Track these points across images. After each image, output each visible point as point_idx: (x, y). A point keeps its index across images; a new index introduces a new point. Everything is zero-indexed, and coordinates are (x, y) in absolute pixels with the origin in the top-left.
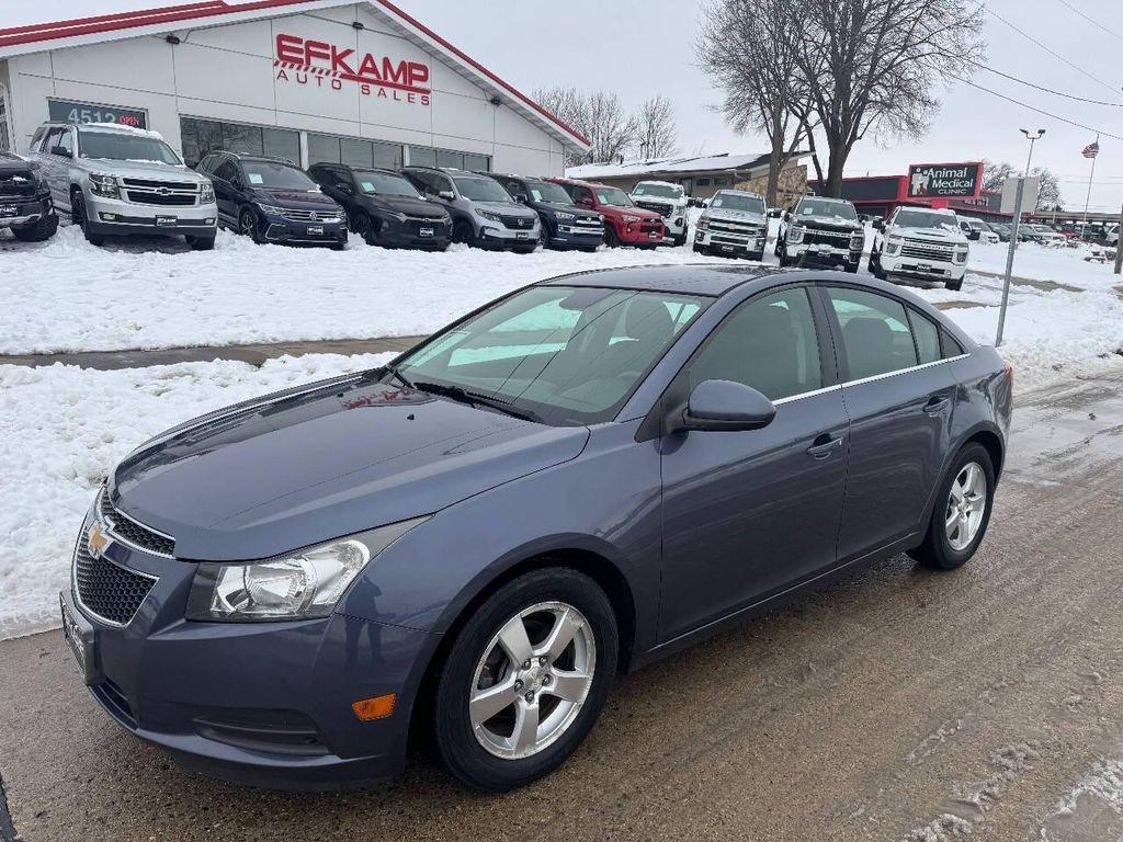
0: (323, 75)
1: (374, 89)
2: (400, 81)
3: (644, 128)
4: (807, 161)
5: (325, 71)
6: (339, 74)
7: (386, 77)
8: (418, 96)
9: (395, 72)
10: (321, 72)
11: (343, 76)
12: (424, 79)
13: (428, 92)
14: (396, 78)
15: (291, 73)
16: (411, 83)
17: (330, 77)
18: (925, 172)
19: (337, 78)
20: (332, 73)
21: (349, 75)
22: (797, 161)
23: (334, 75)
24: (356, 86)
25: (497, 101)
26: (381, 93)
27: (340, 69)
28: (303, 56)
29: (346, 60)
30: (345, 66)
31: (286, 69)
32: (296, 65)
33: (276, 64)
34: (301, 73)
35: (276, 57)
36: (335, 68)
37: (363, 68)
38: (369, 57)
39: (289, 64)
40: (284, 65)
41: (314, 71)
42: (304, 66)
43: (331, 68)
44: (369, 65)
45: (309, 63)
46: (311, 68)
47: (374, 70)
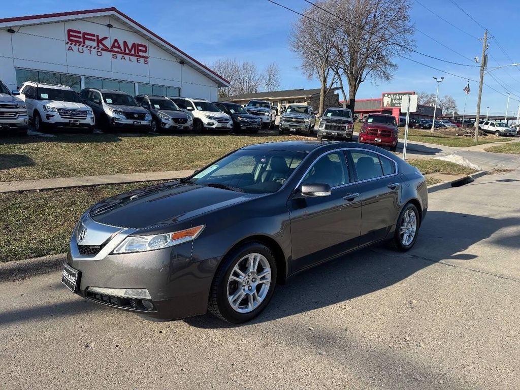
0: (92, 49)
1: (119, 56)
2: (133, 52)
3: (267, 77)
4: (339, 92)
5: (93, 47)
6: (100, 49)
7: (125, 50)
8: (142, 60)
9: (130, 48)
10: (91, 47)
11: (102, 49)
12: (145, 51)
13: (147, 58)
14: (130, 51)
15: (75, 48)
16: (138, 53)
17: (96, 50)
18: (389, 96)
19: (99, 50)
20: (97, 48)
21: (106, 49)
22: (334, 92)
25: (182, 62)
26: (123, 58)
27: (101, 46)
28: (81, 40)
29: (104, 42)
30: (103, 45)
31: (72, 46)
32: (78, 44)
33: (67, 43)
34: (81, 48)
35: (67, 41)
36: (98, 45)
37: (113, 46)
38: (116, 41)
39: (74, 43)
40: (71, 44)
41: (87, 47)
42: (82, 45)
43: (96, 46)
44: (116, 44)
45: (84, 43)
46: (85, 46)
47: (119, 47)
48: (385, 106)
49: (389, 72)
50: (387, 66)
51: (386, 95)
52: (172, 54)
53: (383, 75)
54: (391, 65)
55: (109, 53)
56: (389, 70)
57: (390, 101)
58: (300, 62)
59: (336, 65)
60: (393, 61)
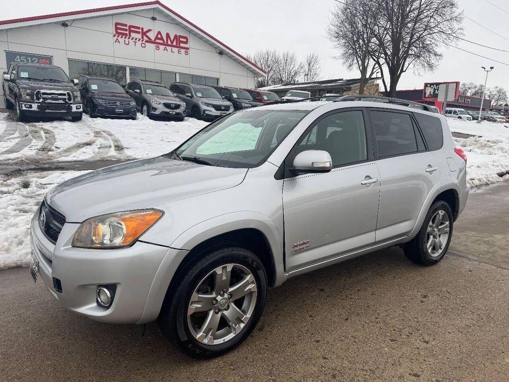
0: (137, 41)
1: (162, 47)
2: (175, 43)
3: (306, 67)
4: (380, 82)
5: (138, 39)
6: (145, 40)
7: (167, 42)
8: (183, 51)
9: (172, 39)
10: (136, 39)
11: (146, 41)
12: (186, 43)
13: (188, 49)
14: (172, 42)
15: (121, 40)
16: (179, 45)
17: (140, 42)
18: (432, 86)
19: (144, 42)
20: (141, 40)
21: (150, 41)
22: (374, 82)
23: (142, 41)
24: (153, 46)
25: (221, 53)
26: (165, 49)
27: (145, 38)
28: (127, 32)
29: (148, 34)
30: (148, 37)
31: (119, 38)
32: (124, 37)
33: (115, 36)
34: (127, 40)
35: (114, 33)
36: (143, 38)
37: (157, 38)
38: (159, 33)
39: (120, 36)
40: (118, 36)
41: (132, 39)
42: (128, 37)
43: (141, 38)
44: (159, 36)
45: (130, 35)
46: (131, 38)
47: (162, 39)
48: (427, 96)
49: (433, 62)
50: (432, 55)
51: (429, 85)
52: (212, 45)
53: (426, 65)
54: (436, 55)
55: (153, 45)
56: (433, 60)
57: (432, 91)
58: (340, 51)
59: (377, 54)
60: (438, 50)
